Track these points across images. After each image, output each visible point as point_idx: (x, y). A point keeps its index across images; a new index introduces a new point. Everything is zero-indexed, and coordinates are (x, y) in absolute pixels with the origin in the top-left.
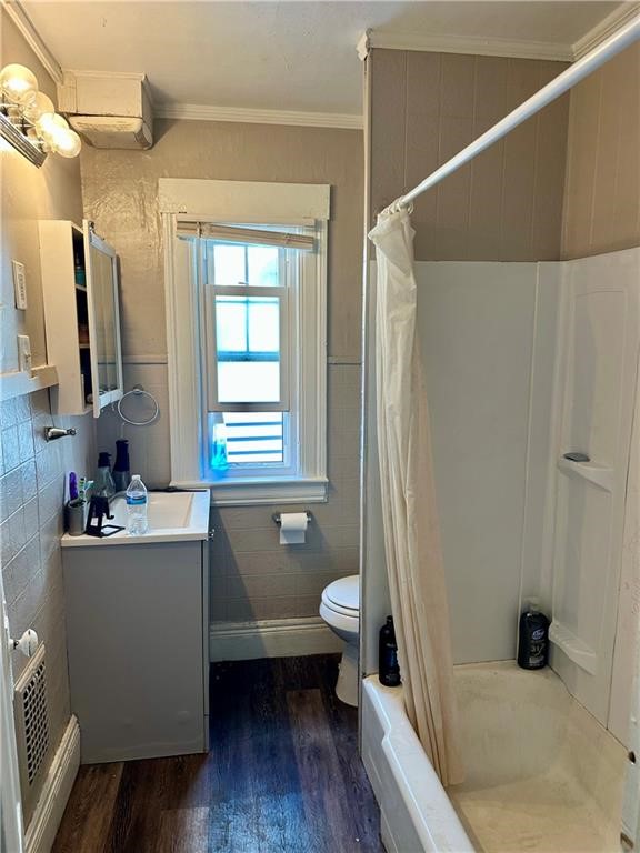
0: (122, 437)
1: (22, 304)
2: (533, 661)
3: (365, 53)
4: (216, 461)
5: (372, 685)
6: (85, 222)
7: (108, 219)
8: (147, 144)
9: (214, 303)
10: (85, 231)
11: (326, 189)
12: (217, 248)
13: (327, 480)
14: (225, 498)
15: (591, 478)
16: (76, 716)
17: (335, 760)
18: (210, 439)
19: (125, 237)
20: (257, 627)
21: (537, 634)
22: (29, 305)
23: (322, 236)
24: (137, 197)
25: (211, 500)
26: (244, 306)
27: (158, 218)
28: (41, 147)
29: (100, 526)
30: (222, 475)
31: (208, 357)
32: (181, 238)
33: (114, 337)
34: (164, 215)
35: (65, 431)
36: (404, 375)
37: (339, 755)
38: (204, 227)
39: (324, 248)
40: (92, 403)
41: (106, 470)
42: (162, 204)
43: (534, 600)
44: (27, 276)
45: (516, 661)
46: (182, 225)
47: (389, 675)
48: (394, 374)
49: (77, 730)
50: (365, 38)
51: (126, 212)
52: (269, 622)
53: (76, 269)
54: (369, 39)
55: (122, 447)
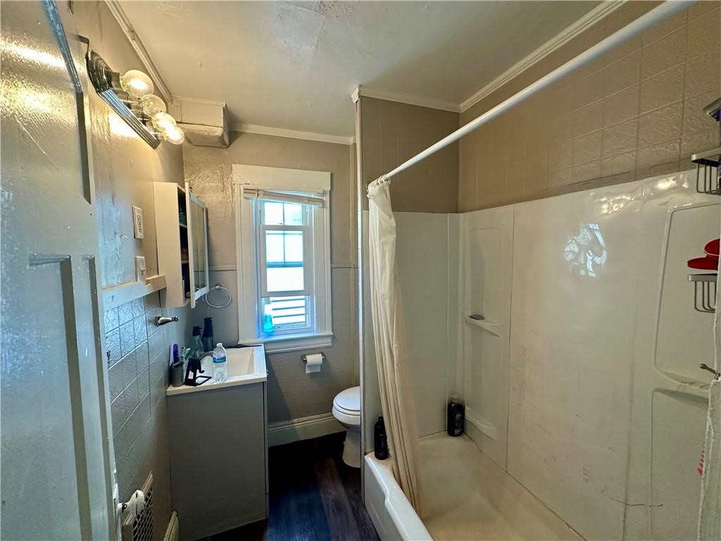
0: (208, 316)
1: (140, 235)
2: (457, 432)
3: (357, 98)
4: (267, 327)
5: (370, 460)
6: (187, 185)
7: (201, 187)
8: (225, 144)
9: (264, 235)
10: (187, 191)
11: (328, 174)
12: (266, 204)
13: (332, 333)
14: (274, 349)
15: (488, 329)
16: (176, 511)
17: (349, 510)
18: (262, 313)
19: (211, 197)
20: (294, 423)
21: (458, 416)
22: (145, 236)
23: (327, 199)
24: (219, 174)
25: (265, 350)
26: (282, 236)
27: (232, 187)
28: (156, 136)
29: (195, 377)
30: (270, 335)
31: (261, 266)
32: (246, 198)
33: (204, 255)
34: (236, 185)
35: (170, 319)
36: (391, 276)
37: (351, 505)
38: (259, 192)
39: (328, 206)
40: (190, 297)
41: (198, 337)
42: (234, 179)
43: (455, 396)
44: (144, 217)
45: (446, 432)
46: (247, 191)
47: (382, 453)
48: (384, 274)
49: (177, 522)
50: (357, 90)
51: (212, 182)
52: (300, 419)
53: (180, 214)
54: (360, 91)
55: (208, 322)
